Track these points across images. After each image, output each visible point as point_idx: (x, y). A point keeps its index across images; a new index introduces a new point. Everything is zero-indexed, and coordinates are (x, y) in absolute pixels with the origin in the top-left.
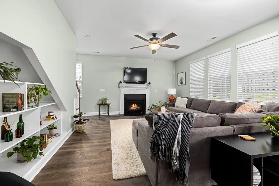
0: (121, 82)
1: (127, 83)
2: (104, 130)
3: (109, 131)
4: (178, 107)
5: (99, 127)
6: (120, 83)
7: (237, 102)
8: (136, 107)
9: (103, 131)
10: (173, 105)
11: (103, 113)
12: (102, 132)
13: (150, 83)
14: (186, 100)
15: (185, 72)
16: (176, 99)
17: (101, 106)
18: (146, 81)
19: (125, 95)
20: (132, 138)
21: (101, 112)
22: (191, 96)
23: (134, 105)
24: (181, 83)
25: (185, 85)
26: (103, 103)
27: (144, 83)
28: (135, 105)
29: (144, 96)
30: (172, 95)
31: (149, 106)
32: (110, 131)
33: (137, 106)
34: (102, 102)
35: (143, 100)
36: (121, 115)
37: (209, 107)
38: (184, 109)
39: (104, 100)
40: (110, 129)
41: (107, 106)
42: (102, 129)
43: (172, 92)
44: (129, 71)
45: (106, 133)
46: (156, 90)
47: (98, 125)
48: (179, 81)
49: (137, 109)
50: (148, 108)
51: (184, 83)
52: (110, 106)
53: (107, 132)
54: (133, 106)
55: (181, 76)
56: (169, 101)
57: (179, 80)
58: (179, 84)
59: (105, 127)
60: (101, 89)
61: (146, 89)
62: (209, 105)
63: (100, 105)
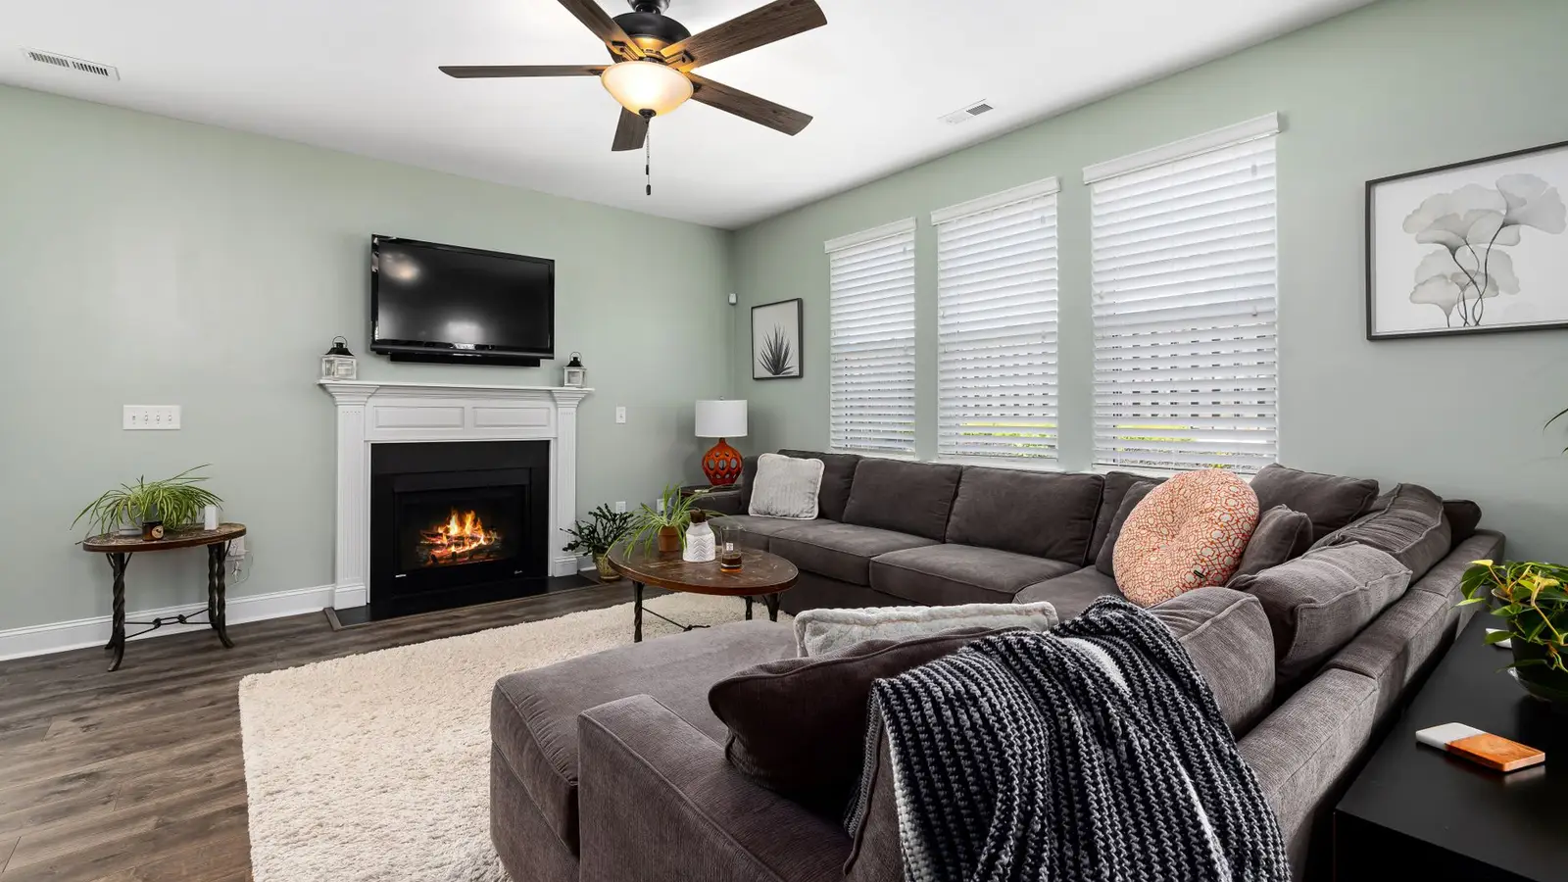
0: (340, 350)
1: (397, 357)
2: (170, 810)
3: (233, 802)
4: (768, 515)
5: (102, 787)
6: (337, 359)
7: (1103, 471)
8: (474, 539)
9: (152, 822)
10: (740, 506)
11: (158, 623)
12: (143, 838)
13: (575, 363)
14: (817, 468)
15: (800, 302)
16: (751, 468)
17: (135, 564)
18: (549, 351)
19: (381, 453)
20: (489, 843)
21: (129, 616)
22: (839, 443)
23: (462, 524)
24: (777, 364)
25: (801, 376)
26: (157, 533)
27: (535, 363)
28: (469, 519)
29: (537, 453)
30: (722, 440)
31: (573, 520)
32: (243, 810)
33: (486, 530)
34: (149, 526)
35: (526, 482)
36: (345, 615)
37: (956, 504)
38: (807, 524)
39: (168, 508)
40: (239, 785)
41: (203, 552)
42: (139, 795)
43: (725, 420)
44: (406, 272)
45: (196, 845)
46: (621, 415)
47: (97, 755)
48: (758, 357)
49: (479, 550)
50: (571, 539)
51: (792, 364)
52: (232, 551)
53: (203, 829)
54: (454, 529)
55: (773, 325)
56: (707, 482)
57: (762, 348)
58: (762, 371)
59: (183, 772)
60: (129, 410)
61: (550, 404)
62: (956, 495)
63: (118, 558)
